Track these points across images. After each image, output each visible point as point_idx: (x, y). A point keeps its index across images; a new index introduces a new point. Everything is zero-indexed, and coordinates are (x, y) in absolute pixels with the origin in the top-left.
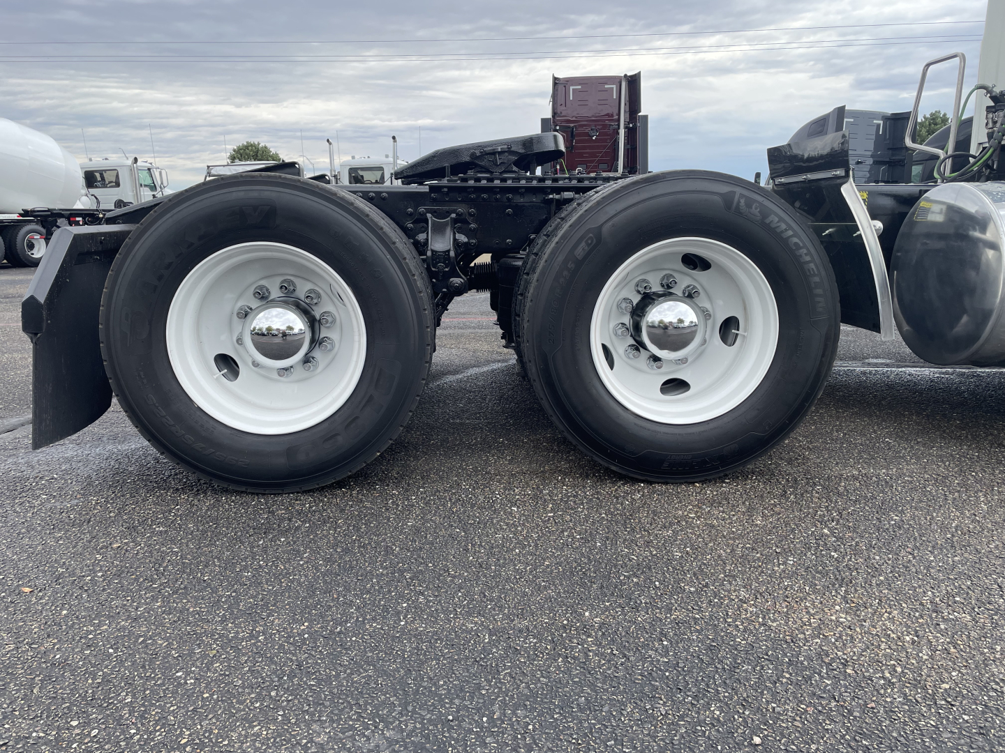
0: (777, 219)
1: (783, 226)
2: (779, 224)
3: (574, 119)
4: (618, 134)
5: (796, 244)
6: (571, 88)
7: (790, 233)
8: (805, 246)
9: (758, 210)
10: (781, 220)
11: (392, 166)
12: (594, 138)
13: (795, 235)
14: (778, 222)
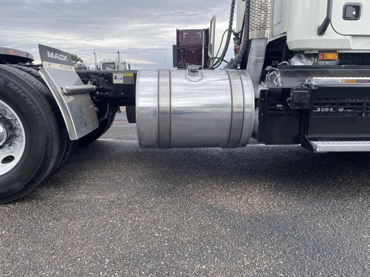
0: (13, 85)
1: (16, 88)
2: (14, 87)
3: (185, 45)
4: (202, 51)
5: (24, 96)
6: (184, 34)
7: (20, 91)
8: (29, 97)
9: (3, 80)
10: (15, 85)
11: (118, 62)
12: (193, 52)
13: (24, 92)
14: (13, 86)
